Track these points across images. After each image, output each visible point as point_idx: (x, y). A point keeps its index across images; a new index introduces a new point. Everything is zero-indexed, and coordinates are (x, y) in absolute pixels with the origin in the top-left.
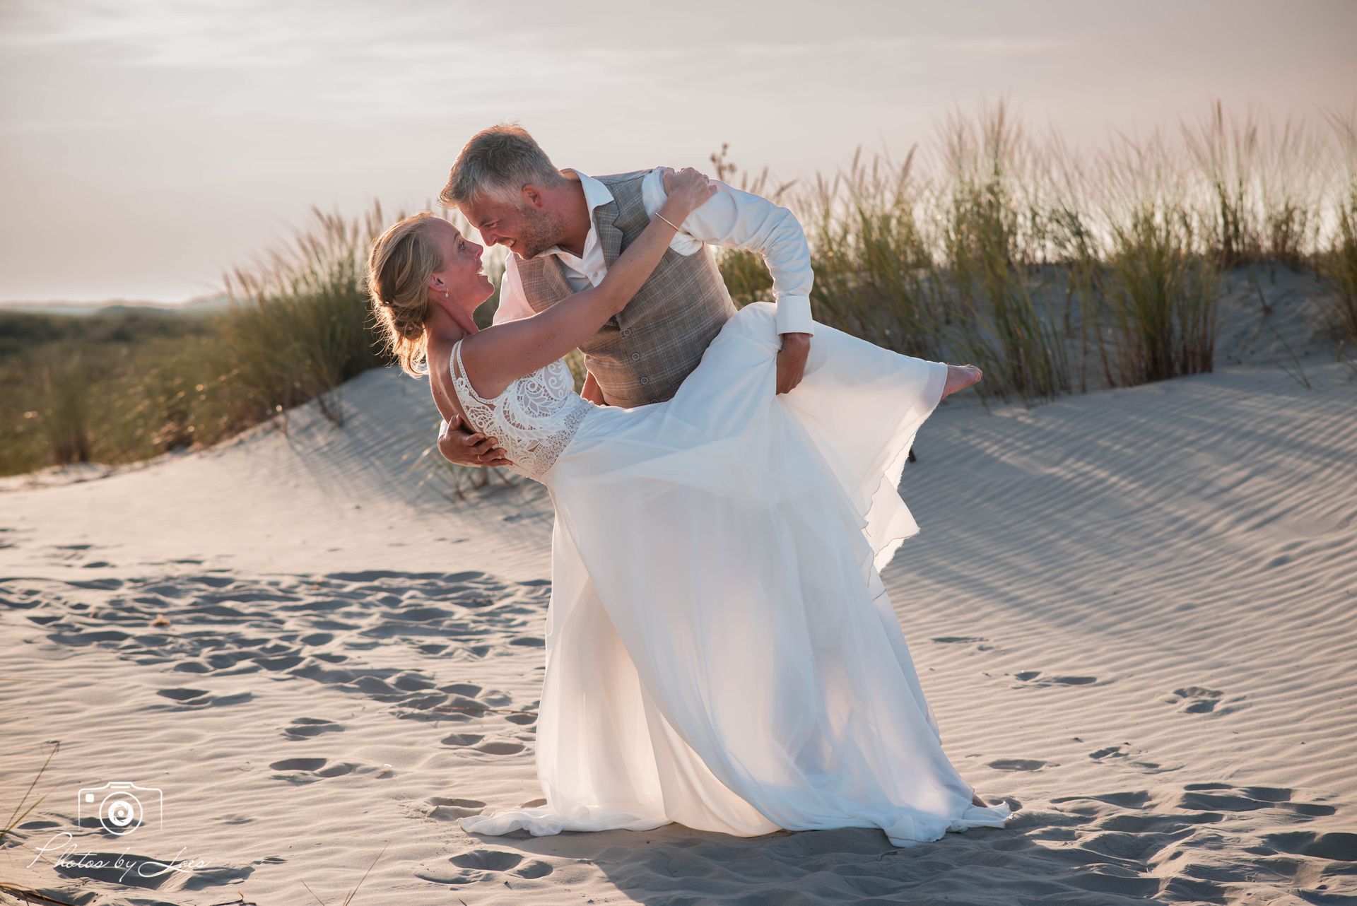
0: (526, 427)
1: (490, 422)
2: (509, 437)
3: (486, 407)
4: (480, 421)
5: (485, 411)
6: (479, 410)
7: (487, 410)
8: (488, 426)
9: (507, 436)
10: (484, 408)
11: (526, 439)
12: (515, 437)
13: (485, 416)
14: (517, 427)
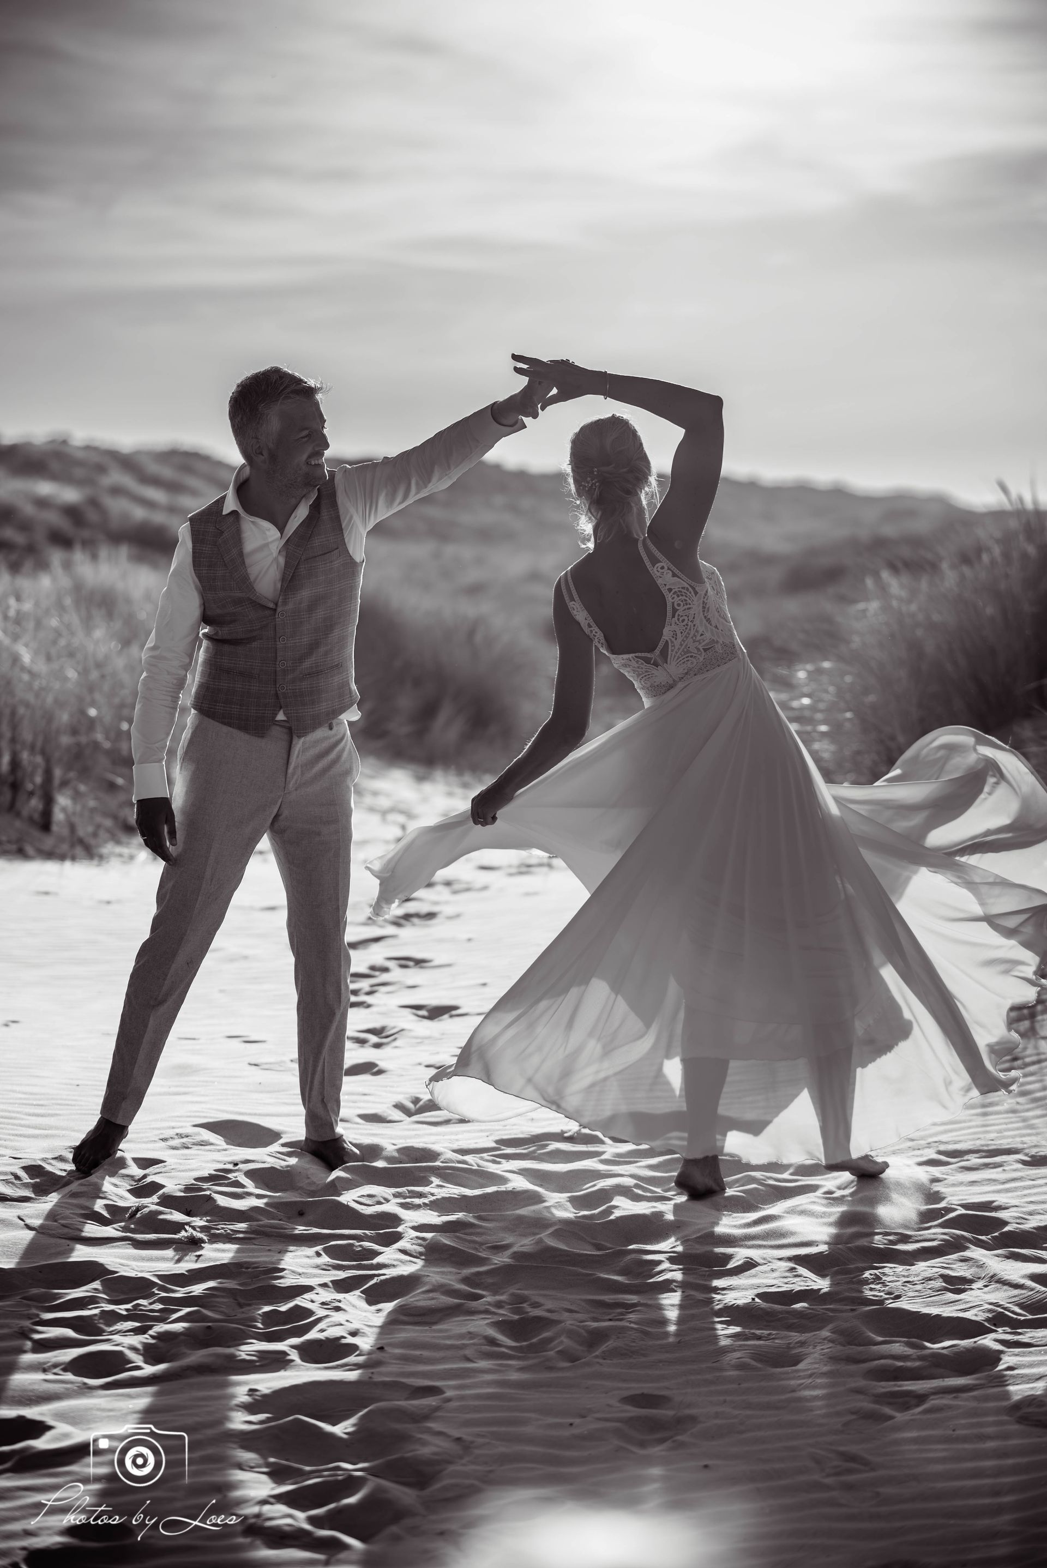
0: (714, 624)
1: (688, 606)
2: (696, 627)
3: (690, 589)
4: (679, 602)
5: (688, 593)
6: (683, 590)
7: (690, 593)
8: (685, 610)
9: (694, 625)
10: (688, 590)
11: (708, 635)
12: (701, 630)
13: (688, 599)
14: (707, 621)
